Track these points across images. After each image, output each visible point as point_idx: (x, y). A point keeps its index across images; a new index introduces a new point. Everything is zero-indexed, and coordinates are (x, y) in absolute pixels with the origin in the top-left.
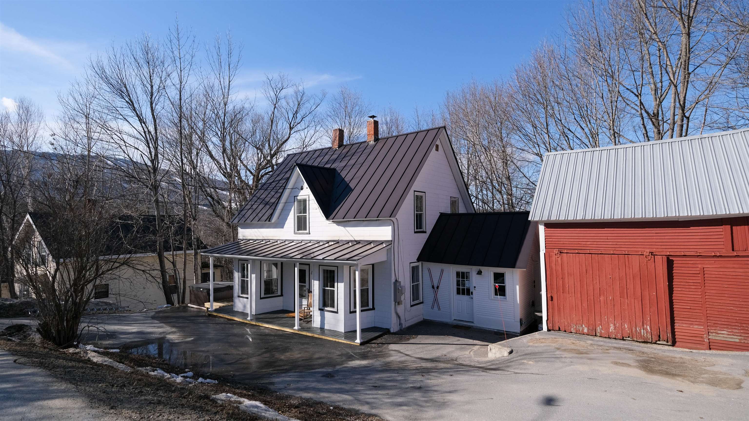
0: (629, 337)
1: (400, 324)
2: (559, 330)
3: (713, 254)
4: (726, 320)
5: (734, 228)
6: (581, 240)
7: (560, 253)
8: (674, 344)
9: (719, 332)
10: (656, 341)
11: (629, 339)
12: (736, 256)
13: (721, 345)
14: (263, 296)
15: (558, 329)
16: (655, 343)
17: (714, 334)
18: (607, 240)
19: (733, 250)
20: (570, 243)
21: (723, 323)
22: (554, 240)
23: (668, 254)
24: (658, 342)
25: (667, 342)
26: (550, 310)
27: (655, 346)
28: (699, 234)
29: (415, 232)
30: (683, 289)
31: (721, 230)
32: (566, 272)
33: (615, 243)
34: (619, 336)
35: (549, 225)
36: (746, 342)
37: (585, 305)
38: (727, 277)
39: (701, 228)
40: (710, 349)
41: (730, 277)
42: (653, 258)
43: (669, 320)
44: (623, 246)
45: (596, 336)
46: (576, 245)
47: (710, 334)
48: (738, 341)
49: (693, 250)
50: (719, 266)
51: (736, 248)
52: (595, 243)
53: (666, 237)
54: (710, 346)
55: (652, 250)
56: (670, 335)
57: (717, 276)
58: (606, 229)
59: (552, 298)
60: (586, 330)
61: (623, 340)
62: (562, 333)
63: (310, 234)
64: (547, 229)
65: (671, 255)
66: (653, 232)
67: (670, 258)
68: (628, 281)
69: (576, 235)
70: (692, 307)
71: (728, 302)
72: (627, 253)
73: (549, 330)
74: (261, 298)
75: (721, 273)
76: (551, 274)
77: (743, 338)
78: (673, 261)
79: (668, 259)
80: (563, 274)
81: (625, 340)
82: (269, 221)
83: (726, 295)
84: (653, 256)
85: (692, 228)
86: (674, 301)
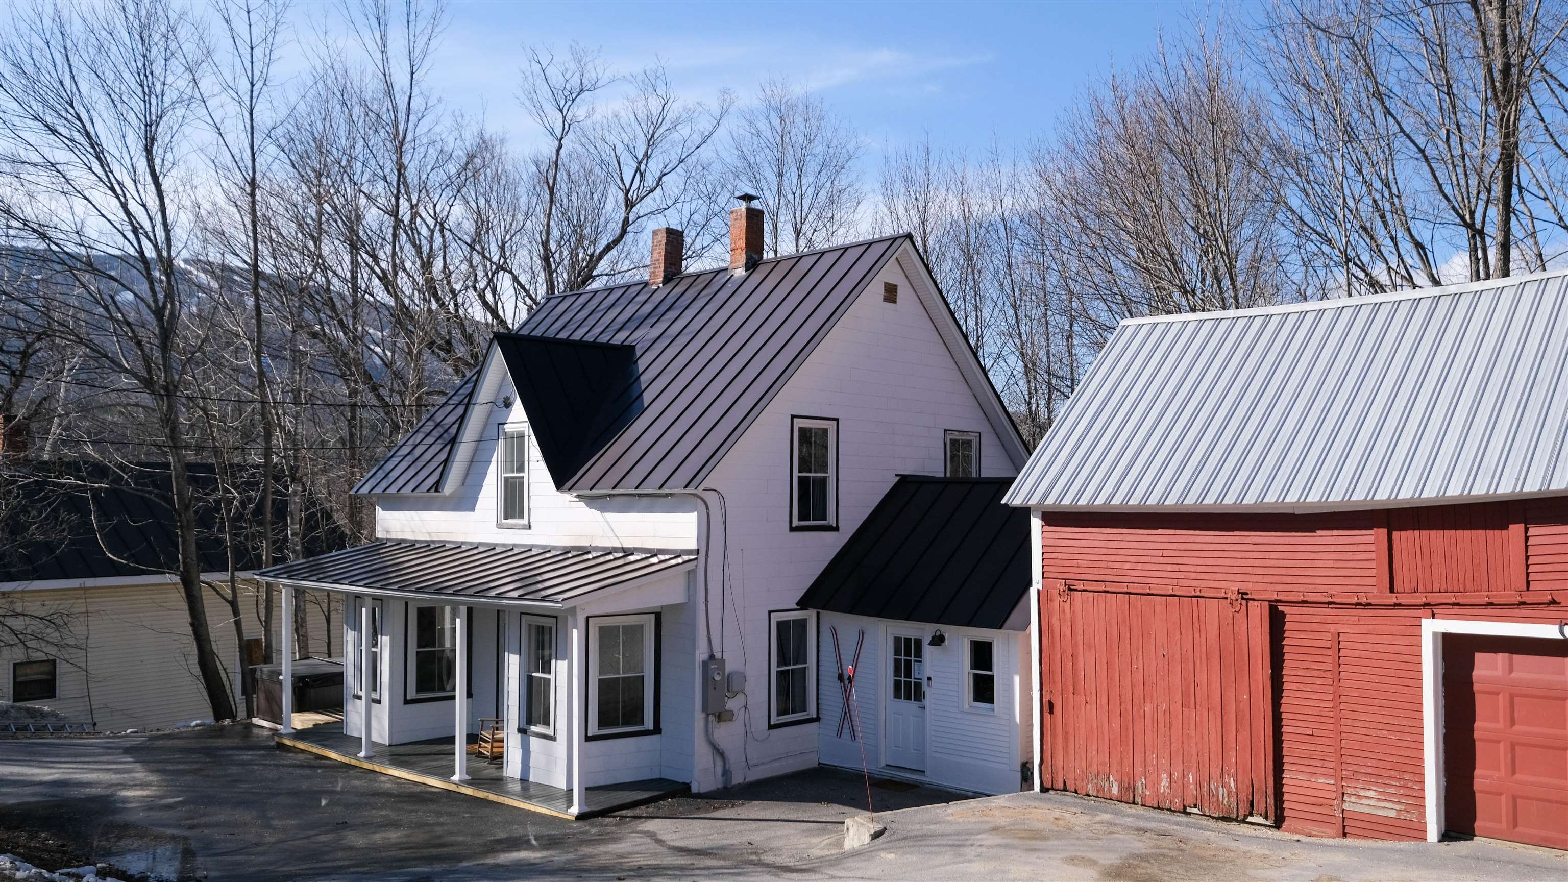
0: (1195, 806)
1: (726, 773)
2: (1065, 790)
3: (1355, 600)
4: (1374, 763)
5: (1395, 534)
6: (1113, 558)
7: (1070, 589)
8: (1278, 823)
9: (1362, 793)
10: (1246, 816)
11: (1196, 811)
12: (1396, 605)
13: (1364, 825)
14: (412, 694)
15: (1061, 786)
16: (1244, 821)
17: (1353, 799)
18: (1162, 560)
19: (1392, 591)
20: (1091, 564)
21: (1370, 770)
22: (1060, 556)
23: (1275, 597)
24: (1250, 819)
25: (1266, 818)
26: (1048, 738)
27: (1243, 829)
28: (1332, 548)
29: (792, 529)
30: (1302, 687)
31: (1371, 539)
32: (1080, 638)
33: (1176, 568)
34: (1178, 805)
35: (1053, 518)
36: (1408, 816)
37: (1116, 725)
38: (1380, 656)
39: (1335, 533)
40: (1345, 835)
41: (1385, 656)
42: (1244, 607)
43: (1270, 763)
44: (1193, 576)
45: (1134, 803)
46: (1102, 571)
47: (1345, 798)
48: (1393, 814)
49: (1322, 588)
50: (1364, 629)
51: (1398, 586)
52: (1140, 566)
53: (1273, 555)
54: (1344, 827)
55: (1244, 587)
56: (1271, 801)
57: (1363, 654)
58: (1160, 531)
59: (1051, 705)
60: (1115, 791)
61: (1184, 812)
62: (1069, 798)
63: (530, 528)
64: (1047, 528)
65: (1280, 601)
66: (1248, 540)
67: (1280, 608)
68: (1198, 663)
69: (1102, 544)
70: (1316, 732)
71: (1379, 718)
72: (1198, 594)
73: (1044, 790)
74: (407, 702)
75: (1369, 647)
76: (1052, 644)
77: (1403, 808)
78: (1283, 615)
79: (1271, 607)
80: (1074, 645)
81: (1190, 814)
82: (436, 491)
83: (1376, 702)
84: (1244, 602)
85: (1319, 533)
86: (1284, 716)
